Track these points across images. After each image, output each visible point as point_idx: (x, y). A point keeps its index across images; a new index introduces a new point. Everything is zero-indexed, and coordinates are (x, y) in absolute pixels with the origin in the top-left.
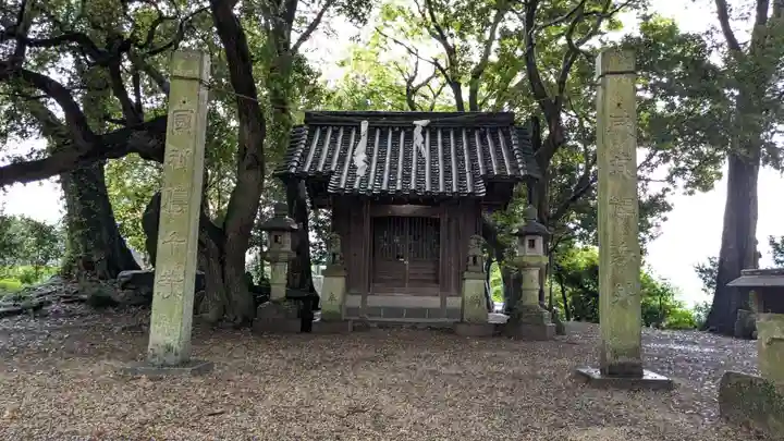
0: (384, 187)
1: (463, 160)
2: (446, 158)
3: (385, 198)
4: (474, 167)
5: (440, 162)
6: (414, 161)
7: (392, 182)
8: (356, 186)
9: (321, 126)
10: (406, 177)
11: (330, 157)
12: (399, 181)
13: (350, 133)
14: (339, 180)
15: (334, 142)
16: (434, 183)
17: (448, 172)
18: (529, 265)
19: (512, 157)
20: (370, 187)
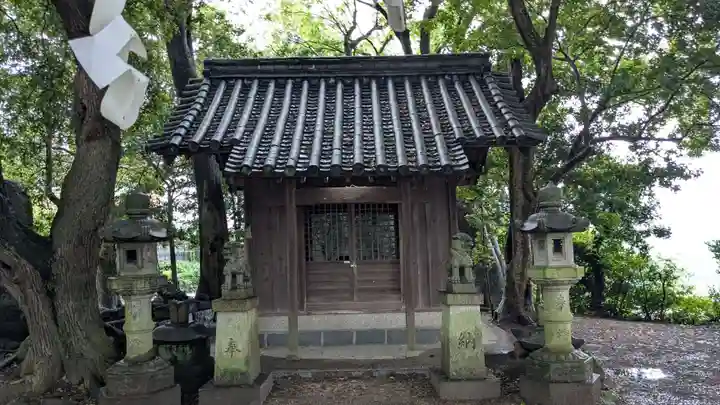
0: (314, 162)
1: (428, 119)
2: (404, 117)
3: (314, 179)
4: (445, 128)
5: (395, 123)
6: (358, 121)
7: (325, 154)
8: (270, 161)
9: (226, 79)
10: (348, 146)
11: (235, 121)
12: (336, 152)
13: (267, 87)
14: (244, 152)
15: (242, 101)
16: (390, 153)
17: (407, 135)
18: (556, 283)
19: (497, 113)
20: (291, 163)
